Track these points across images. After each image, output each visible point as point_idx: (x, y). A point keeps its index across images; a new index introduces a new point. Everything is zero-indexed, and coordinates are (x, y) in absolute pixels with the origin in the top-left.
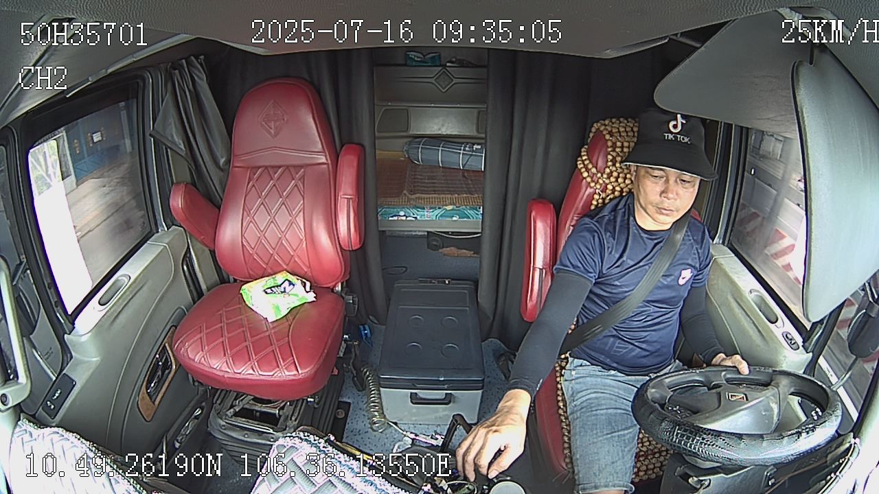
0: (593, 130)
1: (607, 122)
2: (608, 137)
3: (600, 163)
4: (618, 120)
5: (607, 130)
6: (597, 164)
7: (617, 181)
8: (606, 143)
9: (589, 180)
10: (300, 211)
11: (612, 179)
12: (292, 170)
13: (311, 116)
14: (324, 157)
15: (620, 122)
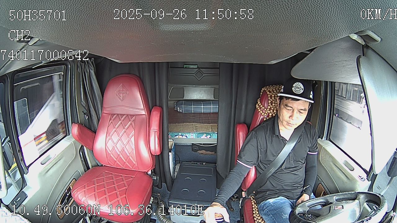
0: (262, 91)
1: (268, 87)
2: (268, 93)
3: (266, 105)
4: (272, 85)
5: (268, 90)
6: (264, 105)
7: (273, 112)
8: (268, 95)
9: (261, 112)
10: (133, 136)
11: (271, 111)
12: (129, 116)
13: (139, 92)
15: (274, 87)
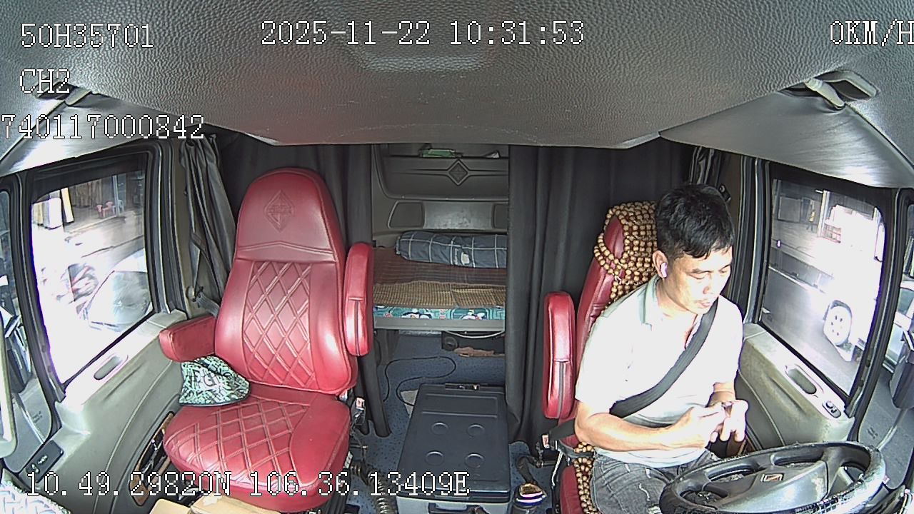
0: (609, 216)
3: (618, 250)
4: (634, 204)
5: (623, 214)
6: (614, 250)
8: (623, 227)
9: (607, 267)
10: (305, 311)
11: (631, 264)
12: (298, 266)
13: (319, 211)
14: (332, 255)
15: (636, 206)
